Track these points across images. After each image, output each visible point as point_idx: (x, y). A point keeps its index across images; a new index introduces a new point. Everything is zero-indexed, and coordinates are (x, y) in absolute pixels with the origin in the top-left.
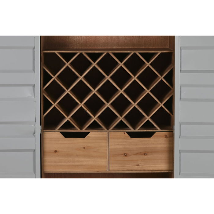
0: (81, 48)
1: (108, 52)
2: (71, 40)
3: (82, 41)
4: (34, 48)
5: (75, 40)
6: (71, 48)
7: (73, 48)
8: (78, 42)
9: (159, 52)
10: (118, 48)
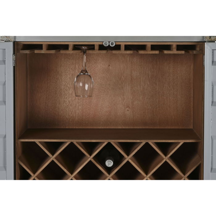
0: (74, 128)
1: (109, 141)
2: (61, 117)
3: (76, 118)
4: (5, 137)
5: (67, 116)
6: (62, 128)
7: (64, 128)
8: (71, 120)
9: (182, 142)
10: (124, 128)
